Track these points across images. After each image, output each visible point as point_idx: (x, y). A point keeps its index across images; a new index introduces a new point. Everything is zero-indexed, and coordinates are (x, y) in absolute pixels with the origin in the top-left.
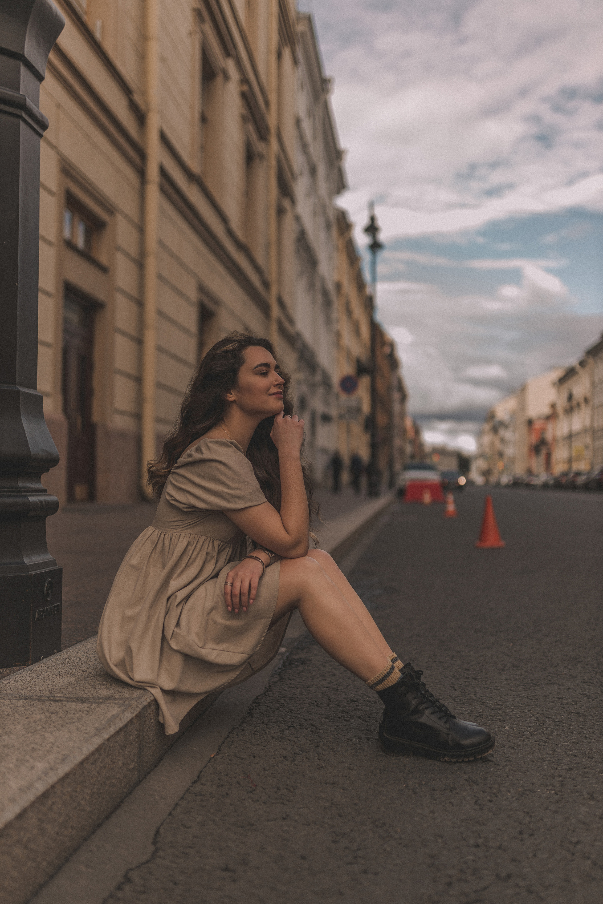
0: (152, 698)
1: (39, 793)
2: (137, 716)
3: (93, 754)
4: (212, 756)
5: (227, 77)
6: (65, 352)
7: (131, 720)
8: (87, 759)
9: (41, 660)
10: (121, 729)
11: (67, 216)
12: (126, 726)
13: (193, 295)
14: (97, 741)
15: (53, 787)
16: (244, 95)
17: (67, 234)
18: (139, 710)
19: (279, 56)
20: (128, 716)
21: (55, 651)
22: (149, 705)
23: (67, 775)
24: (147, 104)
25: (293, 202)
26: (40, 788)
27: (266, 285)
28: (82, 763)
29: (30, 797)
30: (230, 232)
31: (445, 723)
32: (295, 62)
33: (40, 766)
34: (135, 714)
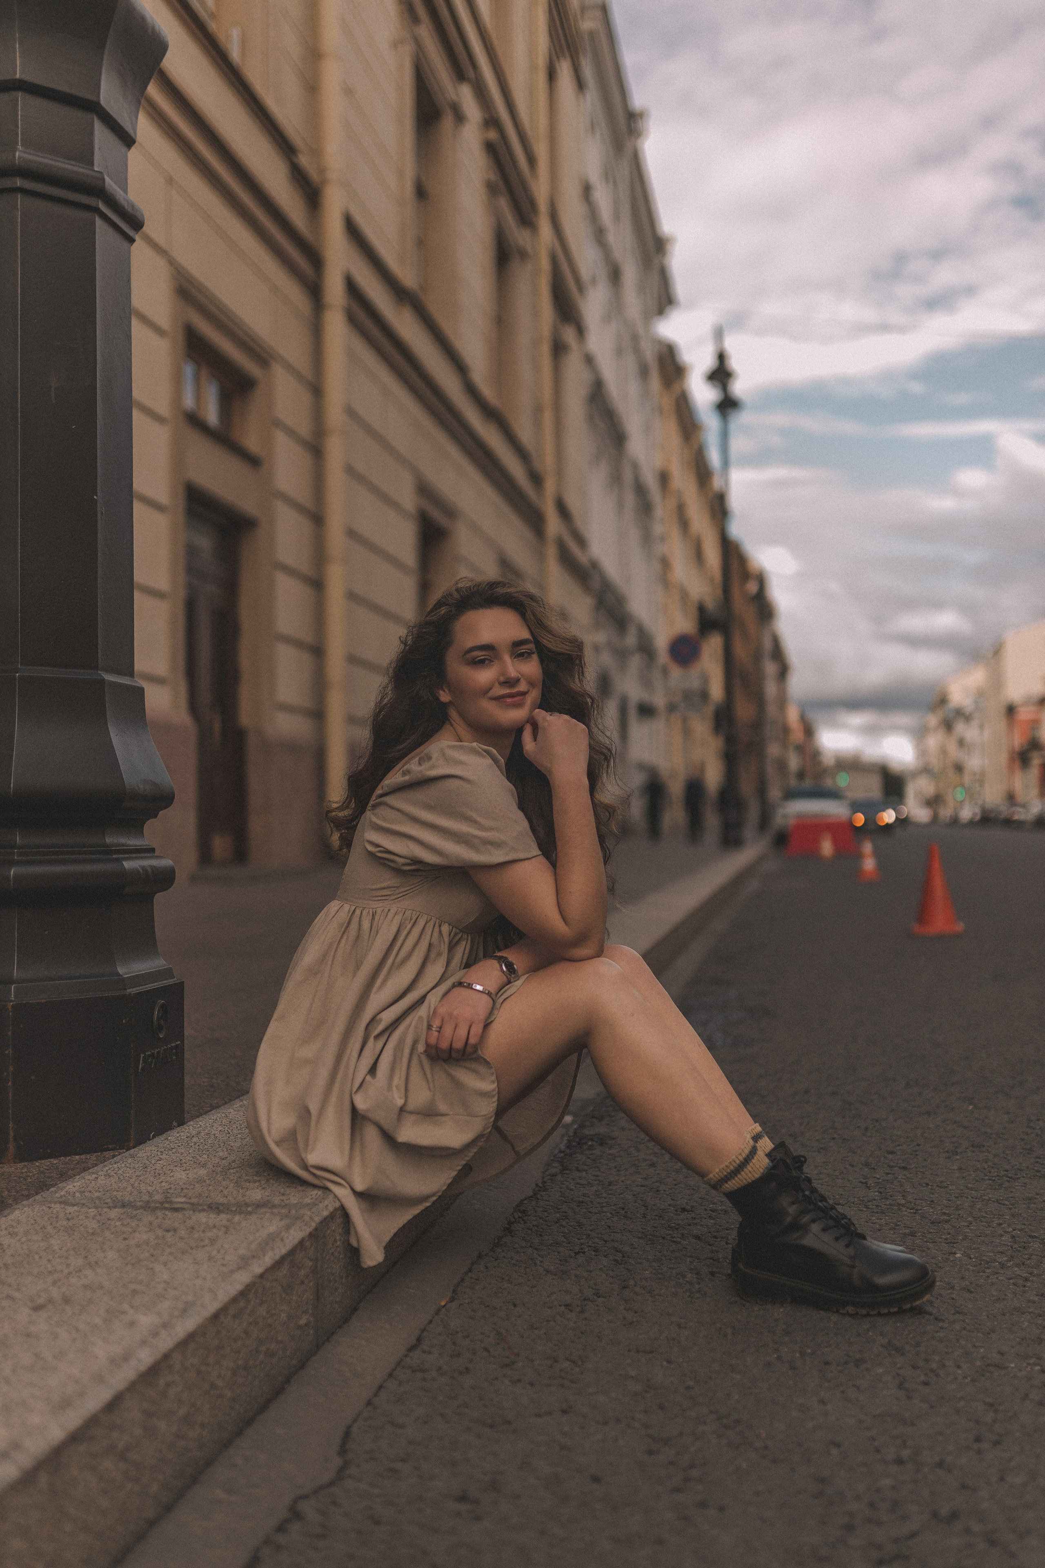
0: (337, 1204)
1: (143, 1368)
2: (310, 1235)
3: (234, 1300)
4: (443, 1304)
5: (460, 118)
6: (191, 606)
7: (301, 1243)
8: (224, 1309)
9: (149, 1140)
10: (283, 1258)
11: (189, 370)
12: (292, 1252)
13: (408, 500)
14: (243, 1278)
15: (166, 1356)
16: (490, 148)
17: (189, 402)
18: (314, 1225)
19: (552, 75)
20: (295, 1235)
21: (175, 1124)
22: (332, 1216)
23: (191, 1337)
24: (322, 171)
25: (581, 331)
26: (145, 1358)
27: (536, 479)
28: (216, 1317)
29: (128, 1373)
30: (471, 389)
31: (847, 1246)
32: (580, 85)
33: (146, 1320)
34: (308, 1230)
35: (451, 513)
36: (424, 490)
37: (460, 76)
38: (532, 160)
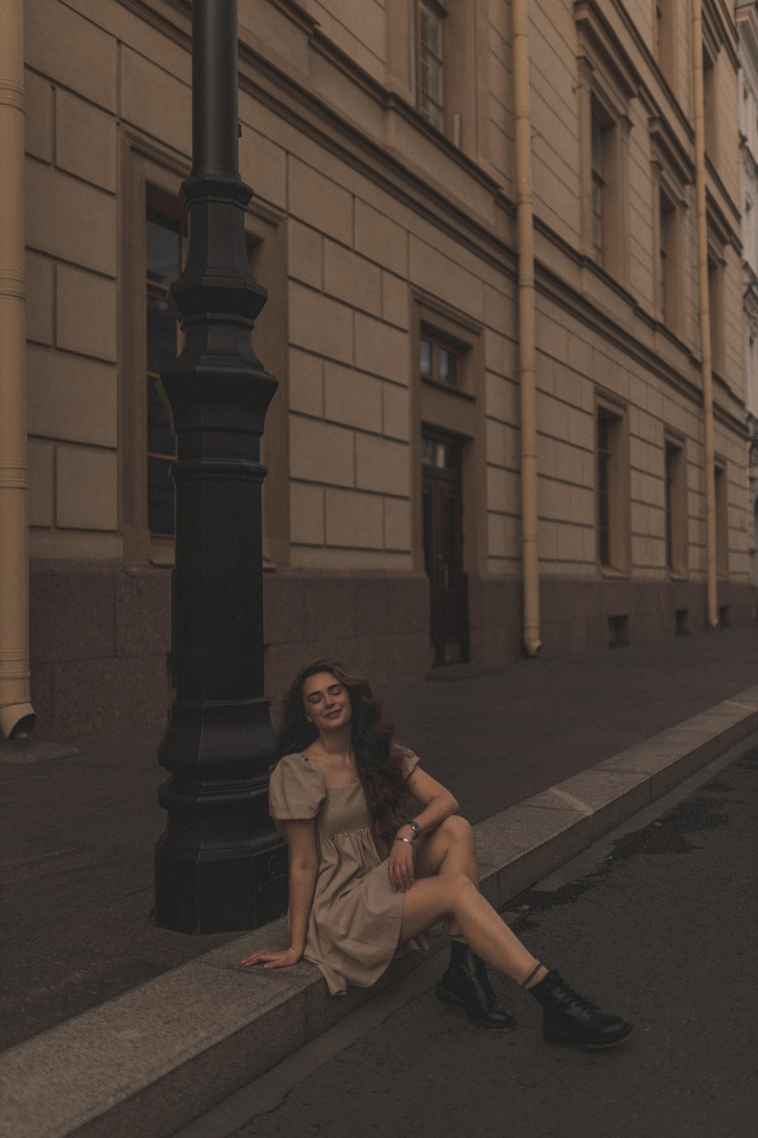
0: (322, 976)
1: (191, 1057)
2: (301, 993)
3: (248, 1026)
4: (376, 1026)
5: (629, 124)
7: (294, 997)
8: (241, 1030)
9: (266, 924)
10: (281, 1005)
11: (425, 346)
12: (288, 1002)
13: (588, 402)
14: (254, 1016)
15: (204, 1052)
16: (654, 137)
18: (304, 987)
20: (292, 993)
21: (282, 914)
22: (318, 982)
23: (220, 1043)
26: (194, 1052)
27: (697, 365)
28: (235, 1033)
29: (184, 1059)
30: (640, 313)
31: (588, 1014)
32: (736, 65)
33: (203, 1034)
34: (300, 990)
35: (623, 404)
36: (600, 392)
37: (629, 94)
38: (691, 135)
